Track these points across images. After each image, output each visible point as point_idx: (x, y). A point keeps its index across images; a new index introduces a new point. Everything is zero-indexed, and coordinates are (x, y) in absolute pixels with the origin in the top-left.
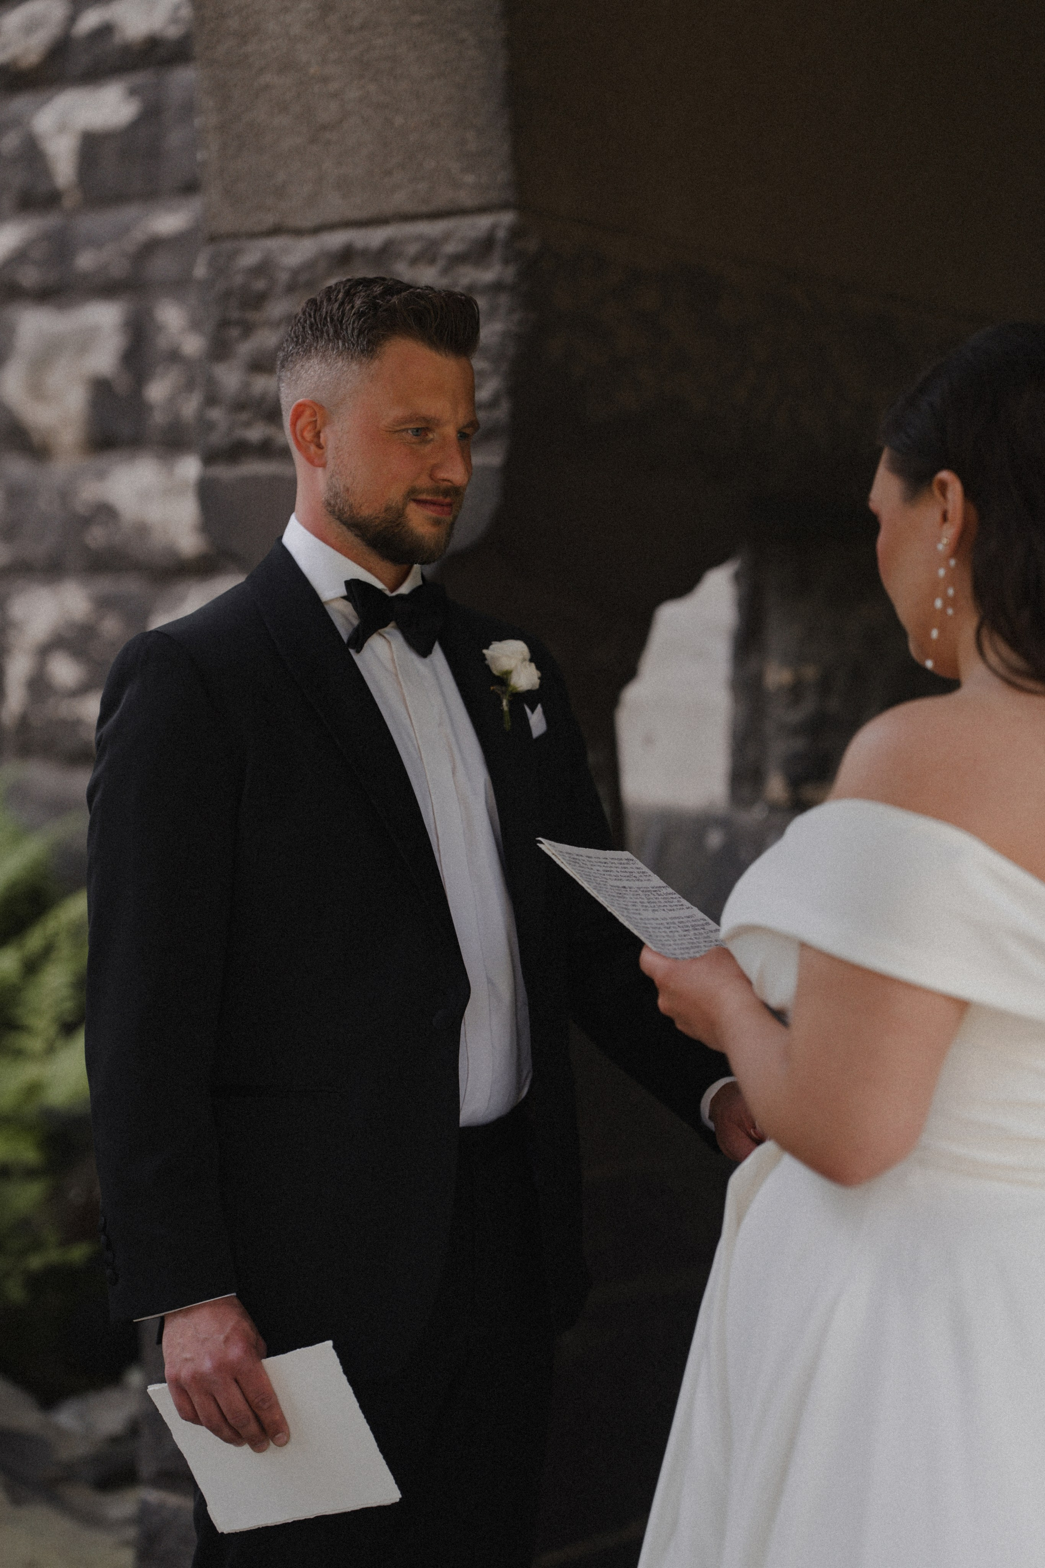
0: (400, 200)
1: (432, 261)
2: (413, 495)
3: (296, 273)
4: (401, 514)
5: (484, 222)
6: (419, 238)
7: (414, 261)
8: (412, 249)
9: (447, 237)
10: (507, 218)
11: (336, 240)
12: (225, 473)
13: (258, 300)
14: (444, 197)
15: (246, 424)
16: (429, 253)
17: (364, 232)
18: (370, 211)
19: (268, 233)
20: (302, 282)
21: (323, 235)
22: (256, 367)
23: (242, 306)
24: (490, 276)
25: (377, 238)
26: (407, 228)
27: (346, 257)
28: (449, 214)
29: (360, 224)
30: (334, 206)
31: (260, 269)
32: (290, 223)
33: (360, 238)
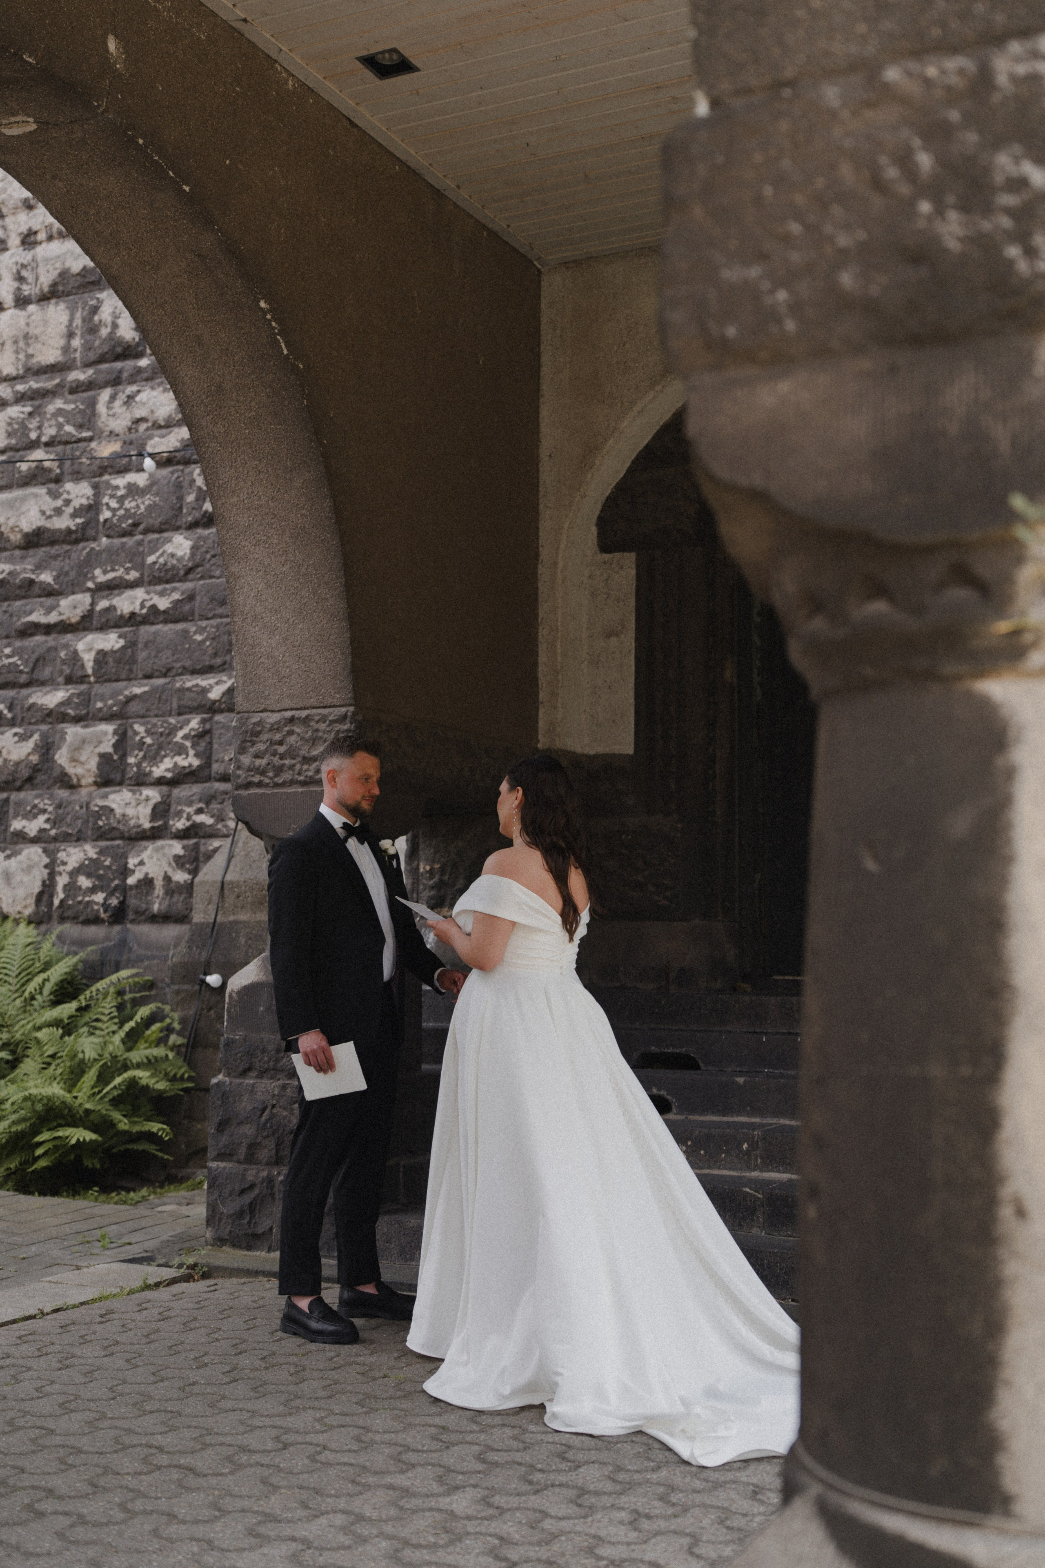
0: (313, 701)
1: (324, 722)
2: (363, 798)
3: (272, 725)
4: (360, 803)
5: (343, 710)
6: (320, 714)
7: (317, 722)
8: (317, 718)
9: (330, 714)
10: (352, 709)
11: (288, 714)
12: (243, 793)
13: (257, 734)
14: (329, 701)
15: (252, 776)
16: (323, 719)
17: (299, 712)
18: (301, 705)
19: (262, 712)
20: (275, 728)
21: (283, 713)
22: (257, 756)
23: (252, 735)
24: (346, 727)
25: (304, 714)
26: (315, 711)
27: (292, 720)
28: (330, 707)
29: (297, 709)
30: (287, 703)
31: (259, 723)
32: (270, 708)
33: (297, 714)
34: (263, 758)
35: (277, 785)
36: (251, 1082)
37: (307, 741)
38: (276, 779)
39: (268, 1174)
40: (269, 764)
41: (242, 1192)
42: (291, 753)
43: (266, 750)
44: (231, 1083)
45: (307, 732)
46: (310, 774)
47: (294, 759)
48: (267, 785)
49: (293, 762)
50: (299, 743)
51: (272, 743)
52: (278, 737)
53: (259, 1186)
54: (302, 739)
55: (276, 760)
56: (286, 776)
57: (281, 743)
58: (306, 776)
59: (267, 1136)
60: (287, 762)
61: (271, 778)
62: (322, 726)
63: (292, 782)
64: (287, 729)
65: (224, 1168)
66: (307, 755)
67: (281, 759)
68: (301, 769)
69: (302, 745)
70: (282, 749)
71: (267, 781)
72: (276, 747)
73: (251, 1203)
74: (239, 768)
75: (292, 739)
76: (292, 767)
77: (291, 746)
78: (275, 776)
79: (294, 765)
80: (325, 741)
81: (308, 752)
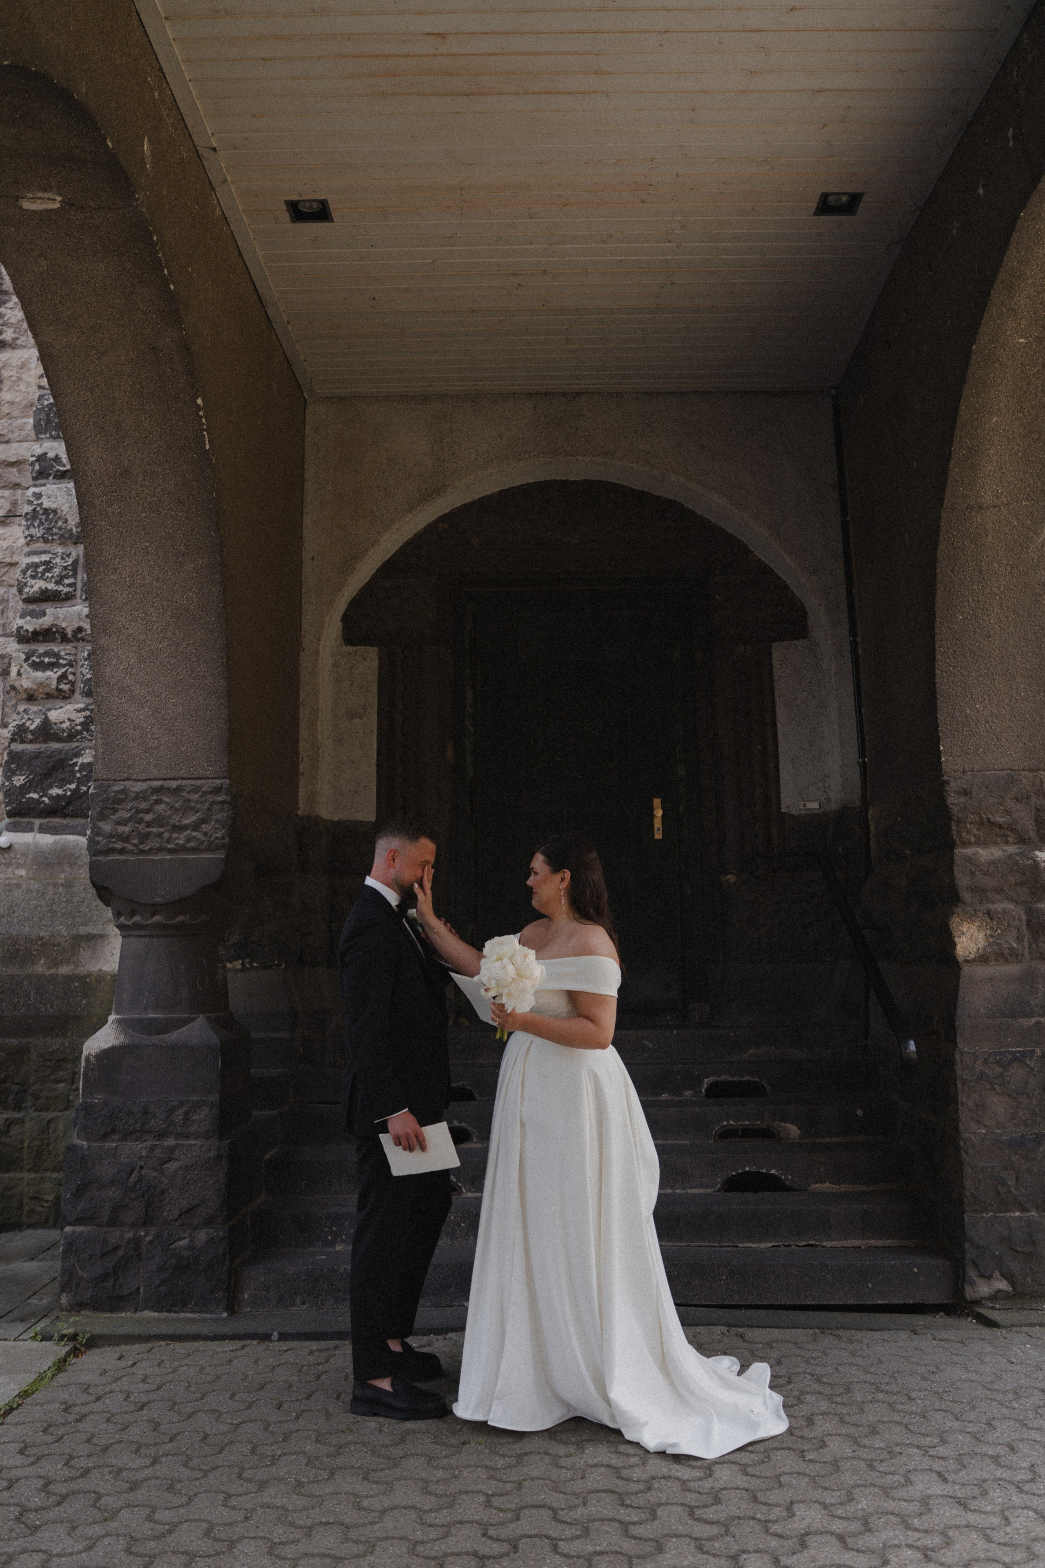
0: (182, 773)
1: (198, 792)
3: (138, 793)
5: (218, 782)
6: (192, 785)
7: (189, 793)
8: (189, 789)
9: (203, 785)
11: (156, 784)
12: (103, 859)
13: (120, 802)
14: (202, 773)
15: (115, 842)
16: (196, 789)
17: (168, 782)
18: (170, 775)
19: (124, 780)
20: (142, 796)
21: (149, 782)
22: (119, 823)
23: (114, 803)
24: (220, 799)
25: (174, 784)
26: (185, 782)
27: (160, 790)
28: (202, 778)
29: (165, 779)
30: (154, 773)
31: (121, 792)
32: (134, 777)
33: (167, 784)
34: (126, 825)
35: (142, 852)
36: (114, 1145)
37: (177, 810)
38: (141, 847)
39: (135, 1235)
40: (133, 831)
41: (104, 1255)
42: (160, 821)
43: (130, 819)
44: (89, 1147)
45: (177, 802)
46: (181, 842)
47: (163, 827)
48: (131, 852)
49: (161, 830)
50: (169, 812)
51: (138, 811)
52: (144, 805)
53: (123, 1248)
54: (171, 808)
55: (141, 828)
56: (154, 843)
57: (147, 811)
58: (177, 844)
59: (137, 1198)
60: (154, 830)
61: (135, 845)
62: (195, 797)
63: (160, 850)
64: (154, 798)
65: (82, 1233)
66: (177, 824)
67: (147, 827)
68: (171, 837)
69: (171, 814)
70: (149, 817)
71: (130, 847)
72: (141, 815)
73: (114, 1267)
74: (98, 834)
75: (161, 808)
76: (160, 835)
77: (159, 815)
78: (141, 843)
79: (162, 833)
80: (197, 811)
81: (179, 821)
